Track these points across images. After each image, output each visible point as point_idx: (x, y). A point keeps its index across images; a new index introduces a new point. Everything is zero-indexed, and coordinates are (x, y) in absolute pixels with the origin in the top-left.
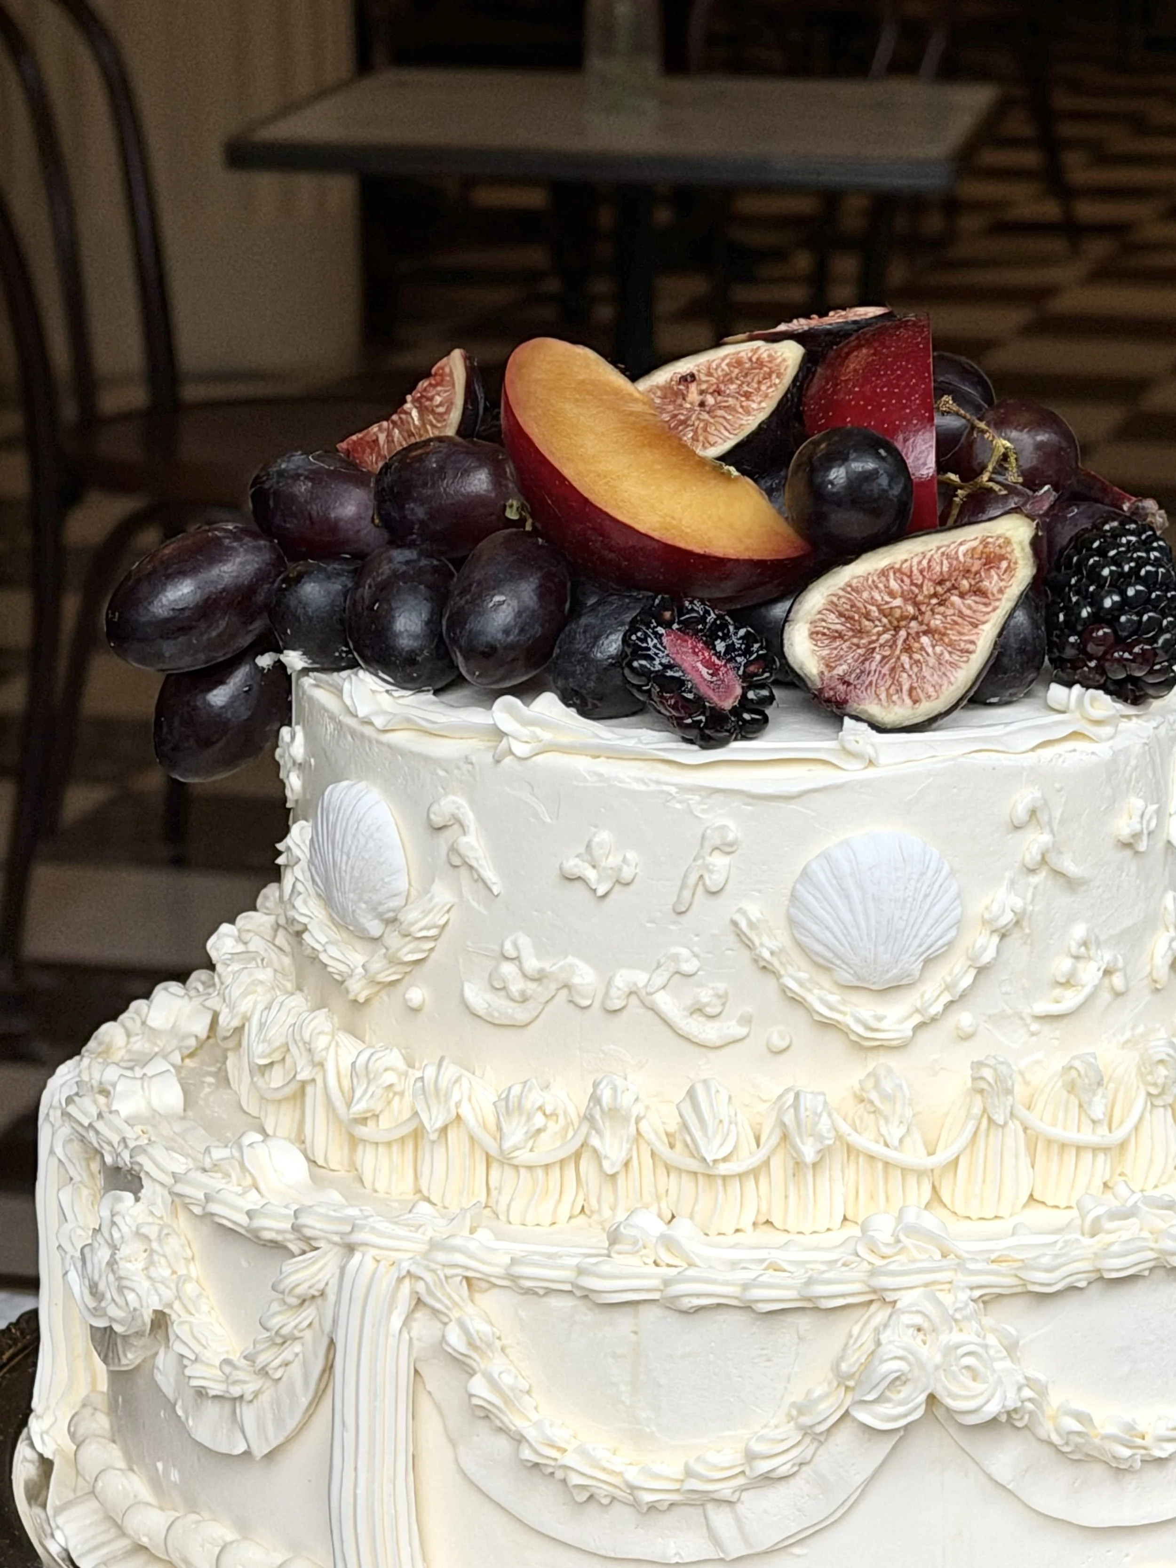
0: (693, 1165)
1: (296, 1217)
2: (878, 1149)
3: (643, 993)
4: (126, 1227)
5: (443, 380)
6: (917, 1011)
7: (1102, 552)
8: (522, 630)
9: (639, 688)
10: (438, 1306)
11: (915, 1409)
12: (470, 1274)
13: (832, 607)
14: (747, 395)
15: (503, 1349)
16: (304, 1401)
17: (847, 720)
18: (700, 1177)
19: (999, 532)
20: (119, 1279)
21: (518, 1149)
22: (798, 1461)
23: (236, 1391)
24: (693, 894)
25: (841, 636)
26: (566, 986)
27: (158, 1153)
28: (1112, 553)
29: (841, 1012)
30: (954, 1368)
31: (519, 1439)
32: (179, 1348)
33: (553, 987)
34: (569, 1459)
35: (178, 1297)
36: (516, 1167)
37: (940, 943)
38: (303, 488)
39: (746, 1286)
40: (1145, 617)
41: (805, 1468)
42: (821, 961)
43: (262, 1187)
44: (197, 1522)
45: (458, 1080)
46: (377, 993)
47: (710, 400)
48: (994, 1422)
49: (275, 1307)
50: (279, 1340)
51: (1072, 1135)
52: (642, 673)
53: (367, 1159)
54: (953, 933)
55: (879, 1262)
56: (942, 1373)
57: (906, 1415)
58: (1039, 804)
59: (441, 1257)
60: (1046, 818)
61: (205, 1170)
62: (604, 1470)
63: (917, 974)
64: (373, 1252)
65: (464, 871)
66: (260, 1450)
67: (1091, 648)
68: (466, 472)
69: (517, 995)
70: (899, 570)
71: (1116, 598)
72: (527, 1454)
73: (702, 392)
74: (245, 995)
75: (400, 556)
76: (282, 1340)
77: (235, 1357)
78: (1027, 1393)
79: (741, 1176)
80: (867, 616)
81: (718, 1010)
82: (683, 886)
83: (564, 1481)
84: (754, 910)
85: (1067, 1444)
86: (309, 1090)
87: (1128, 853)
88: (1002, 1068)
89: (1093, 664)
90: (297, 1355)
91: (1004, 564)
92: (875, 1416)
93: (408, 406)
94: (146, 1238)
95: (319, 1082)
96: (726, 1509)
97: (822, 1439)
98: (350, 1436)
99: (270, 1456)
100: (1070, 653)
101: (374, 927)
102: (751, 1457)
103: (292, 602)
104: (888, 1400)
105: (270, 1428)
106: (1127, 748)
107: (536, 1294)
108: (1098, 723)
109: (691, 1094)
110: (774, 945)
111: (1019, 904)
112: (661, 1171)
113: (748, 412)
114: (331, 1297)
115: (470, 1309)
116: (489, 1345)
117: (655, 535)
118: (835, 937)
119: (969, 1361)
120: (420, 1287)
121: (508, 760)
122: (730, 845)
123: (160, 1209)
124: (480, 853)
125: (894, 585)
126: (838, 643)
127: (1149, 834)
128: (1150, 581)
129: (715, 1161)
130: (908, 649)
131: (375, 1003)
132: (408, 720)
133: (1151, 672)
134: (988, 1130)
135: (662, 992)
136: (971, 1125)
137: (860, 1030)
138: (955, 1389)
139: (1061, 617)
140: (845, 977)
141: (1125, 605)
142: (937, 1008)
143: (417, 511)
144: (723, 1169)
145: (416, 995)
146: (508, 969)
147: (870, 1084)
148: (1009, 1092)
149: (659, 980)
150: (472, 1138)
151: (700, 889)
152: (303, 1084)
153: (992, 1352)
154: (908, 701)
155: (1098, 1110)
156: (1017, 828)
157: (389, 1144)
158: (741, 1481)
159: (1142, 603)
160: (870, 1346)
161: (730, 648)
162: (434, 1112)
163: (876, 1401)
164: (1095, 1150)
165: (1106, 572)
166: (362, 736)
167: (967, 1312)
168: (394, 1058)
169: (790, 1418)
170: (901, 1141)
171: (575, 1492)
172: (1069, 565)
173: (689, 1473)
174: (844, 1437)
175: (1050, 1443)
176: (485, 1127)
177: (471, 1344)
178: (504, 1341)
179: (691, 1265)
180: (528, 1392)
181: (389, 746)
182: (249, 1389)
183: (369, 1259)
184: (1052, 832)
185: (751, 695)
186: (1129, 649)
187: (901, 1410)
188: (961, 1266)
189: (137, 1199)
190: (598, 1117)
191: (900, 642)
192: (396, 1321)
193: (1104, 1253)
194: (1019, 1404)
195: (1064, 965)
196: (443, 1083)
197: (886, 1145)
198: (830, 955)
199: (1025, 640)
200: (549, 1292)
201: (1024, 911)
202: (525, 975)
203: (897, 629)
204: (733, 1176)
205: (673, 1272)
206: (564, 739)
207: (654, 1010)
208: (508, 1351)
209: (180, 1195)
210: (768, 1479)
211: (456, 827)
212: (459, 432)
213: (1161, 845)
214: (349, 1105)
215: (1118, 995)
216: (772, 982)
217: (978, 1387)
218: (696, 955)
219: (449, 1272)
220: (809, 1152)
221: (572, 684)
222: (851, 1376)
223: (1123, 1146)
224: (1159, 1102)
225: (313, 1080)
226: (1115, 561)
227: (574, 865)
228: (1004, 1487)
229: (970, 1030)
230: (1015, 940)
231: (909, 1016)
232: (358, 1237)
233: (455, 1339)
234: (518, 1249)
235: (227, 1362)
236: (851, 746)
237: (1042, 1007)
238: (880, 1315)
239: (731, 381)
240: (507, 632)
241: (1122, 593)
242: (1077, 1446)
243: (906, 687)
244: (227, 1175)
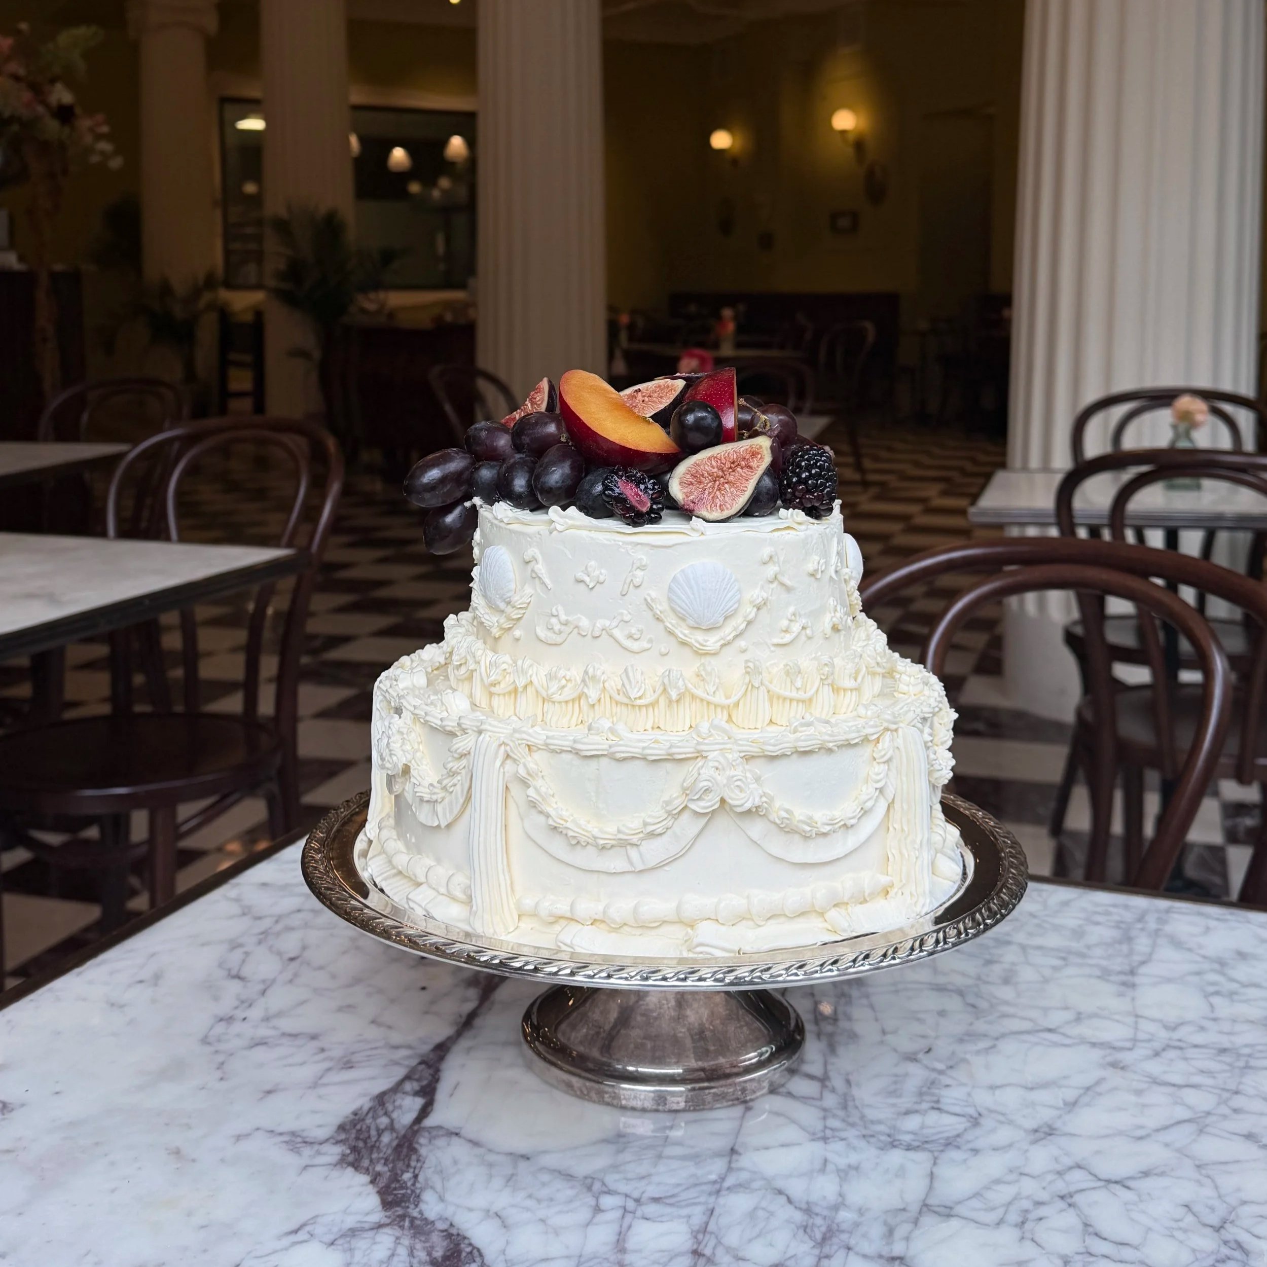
0: (626, 701)
1: (459, 719)
2: (704, 696)
3: (608, 629)
4: (394, 729)
5: (539, 391)
6: (722, 639)
7: (802, 456)
8: (563, 482)
9: (608, 502)
10: (516, 757)
11: (715, 804)
12: (529, 743)
13: (688, 472)
14: (661, 397)
15: (543, 777)
16: (461, 801)
17: (694, 517)
18: (629, 707)
19: (757, 443)
20: (390, 751)
21: (554, 694)
22: (666, 826)
23: (434, 797)
24: (629, 588)
25: (692, 484)
26: (577, 627)
27: (410, 698)
28: (806, 457)
29: (690, 638)
30: (732, 786)
31: (548, 816)
32: (412, 780)
33: (572, 627)
34: (568, 825)
35: (413, 758)
36: (554, 702)
37: (732, 608)
38: (484, 434)
39: (644, 748)
40: (819, 482)
41: (669, 830)
42: (681, 615)
43: (449, 710)
44: (420, 859)
45: (531, 666)
46: (503, 634)
47: (646, 399)
48: (749, 812)
49: (450, 759)
50: (451, 774)
51: (787, 694)
52: (609, 496)
53: (496, 701)
54: (736, 605)
55: (701, 740)
56: (726, 788)
57: (711, 806)
58: (773, 554)
59: (517, 735)
60: (776, 560)
61: (427, 705)
62: (584, 830)
63: (721, 623)
64: (489, 733)
65: (537, 579)
66: (443, 825)
67: (797, 494)
68: (546, 424)
69: (557, 631)
70: (716, 457)
71: (807, 474)
72: (551, 822)
73: (644, 396)
74: (454, 637)
75: (518, 456)
76: (452, 774)
77: (435, 784)
78: (764, 799)
79: (647, 706)
80: (703, 475)
81: (639, 636)
82: (625, 583)
83: (566, 835)
84: (654, 594)
85: (782, 823)
86: (474, 674)
87: (812, 579)
88: (757, 663)
89: (798, 501)
90: (459, 781)
91: (759, 456)
92: (698, 806)
93: (527, 402)
94: (402, 733)
95: (478, 671)
96: (635, 848)
97: (676, 816)
98: (477, 815)
99: (449, 826)
100: (789, 496)
101: (502, 605)
102: (646, 824)
103: (476, 476)
104: (704, 800)
105: (448, 815)
106: (811, 535)
107: (557, 752)
108: (800, 524)
109: (626, 671)
110: (660, 608)
111: (765, 595)
112: (614, 704)
113: (661, 403)
114: (472, 754)
115: (529, 759)
116: (537, 774)
117: (617, 442)
118: (686, 604)
119: (738, 783)
120: (508, 748)
121: (555, 533)
122: (644, 566)
123: (409, 722)
124: (543, 571)
125: (714, 463)
126: (691, 486)
127: (822, 572)
128: (821, 468)
129: (635, 699)
130: (719, 489)
131: (503, 637)
132: (517, 519)
133: (822, 504)
134: (751, 690)
135: (616, 629)
136: (744, 687)
137: (698, 646)
138: (733, 795)
139: (785, 482)
140: (692, 623)
141: (811, 476)
142: (731, 637)
143: (526, 440)
144: (639, 702)
145: (517, 633)
146: (554, 620)
147: (702, 668)
148: (760, 673)
149: (614, 624)
150: (537, 692)
151: (632, 585)
152: (472, 671)
153: (749, 780)
154: (719, 511)
155: (799, 684)
156: (764, 563)
157: (504, 695)
158: (641, 835)
159: (818, 476)
160: (696, 775)
161: (646, 488)
162: (521, 679)
163: (698, 799)
164: (798, 701)
165: (803, 464)
166: (500, 527)
167: (738, 762)
168: (507, 658)
169: (663, 808)
170: (714, 693)
171: (570, 839)
172: (789, 462)
173: (619, 831)
174: (686, 816)
175: (775, 823)
176: (543, 687)
177: (529, 774)
178: (543, 774)
179: (622, 739)
180: (553, 796)
181: (509, 530)
182: (438, 797)
183: (487, 736)
184: (779, 566)
185: (655, 507)
186: (812, 494)
187: (709, 804)
188: (736, 742)
189: (400, 717)
190: (587, 680)
191: (716, 487)
192: (498, 763)
193: (798, 740)
194: (760, 804)
195: (785, 623)
196: (525, 666)
197: (708, 694)
198: (684, 613)
199: (769, 490)
200: (562, 751)
201: (767, 598)
202: (561, 623)
203: (715, 481)
204: (643, 706)
205: (614, 742)
206: (578, 523)
207: (611, 636)
208: (545, 778)
209: (417, 715)
210: (652, 835)
211: (534, 562)
212: (546, 410)
213: (827, 577)
214: (488, 676)
215: (809, 638)
216: (661, 626)
217: (742, 795)
218: (630, 613)
219: (520, 742)
220: (674, 695)
221: (582, 503)
222: (688, 789)
223: (810, 700)
224: (826, 682)
225: (476, 670)
226: (807, 460)
227: (581, 575)
228: (756, 843)
229: (744, 648)
230: (764, 611)
231: (719, 641)
232: (483, 727)
233: (522, 772)
234: (550, 734)
235: (431, 785)
236: (695, 527)
237: (776, 641)
238: (700, 762)
239: (656, 392)
240: (557, 482)
241: (810, 472)
242: (787, 824)
243: (718, 505)
244: (436, 706)
